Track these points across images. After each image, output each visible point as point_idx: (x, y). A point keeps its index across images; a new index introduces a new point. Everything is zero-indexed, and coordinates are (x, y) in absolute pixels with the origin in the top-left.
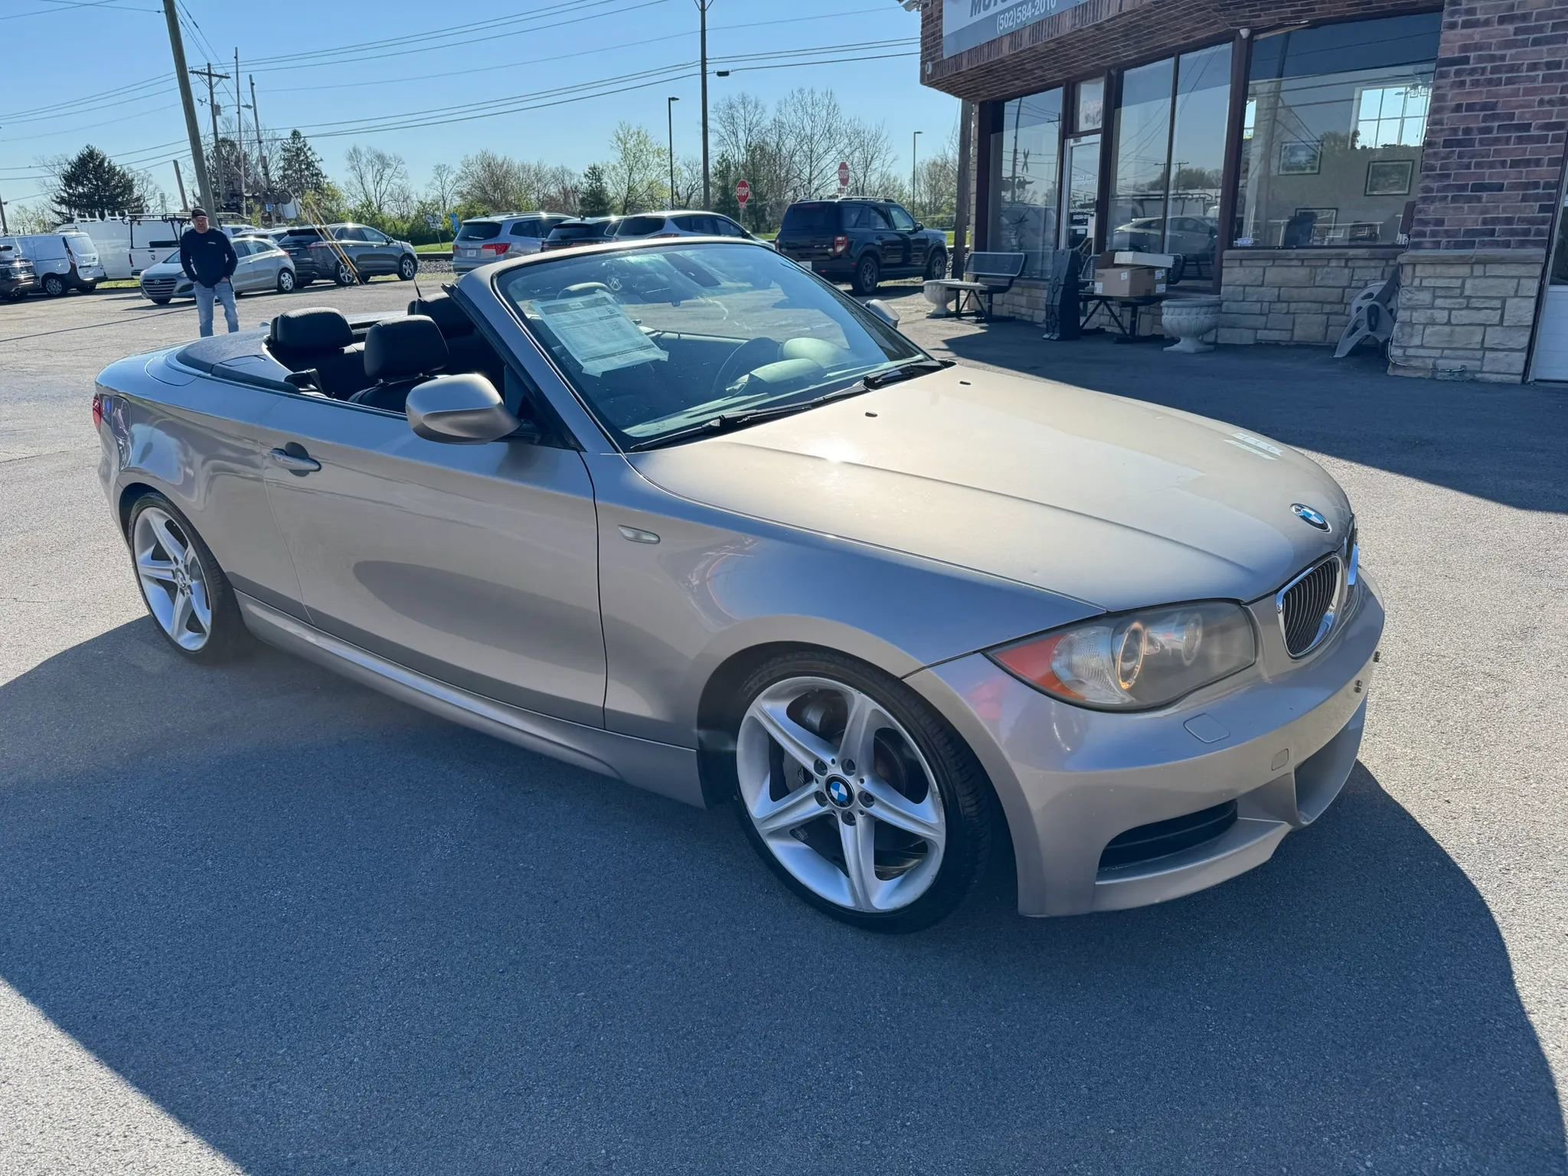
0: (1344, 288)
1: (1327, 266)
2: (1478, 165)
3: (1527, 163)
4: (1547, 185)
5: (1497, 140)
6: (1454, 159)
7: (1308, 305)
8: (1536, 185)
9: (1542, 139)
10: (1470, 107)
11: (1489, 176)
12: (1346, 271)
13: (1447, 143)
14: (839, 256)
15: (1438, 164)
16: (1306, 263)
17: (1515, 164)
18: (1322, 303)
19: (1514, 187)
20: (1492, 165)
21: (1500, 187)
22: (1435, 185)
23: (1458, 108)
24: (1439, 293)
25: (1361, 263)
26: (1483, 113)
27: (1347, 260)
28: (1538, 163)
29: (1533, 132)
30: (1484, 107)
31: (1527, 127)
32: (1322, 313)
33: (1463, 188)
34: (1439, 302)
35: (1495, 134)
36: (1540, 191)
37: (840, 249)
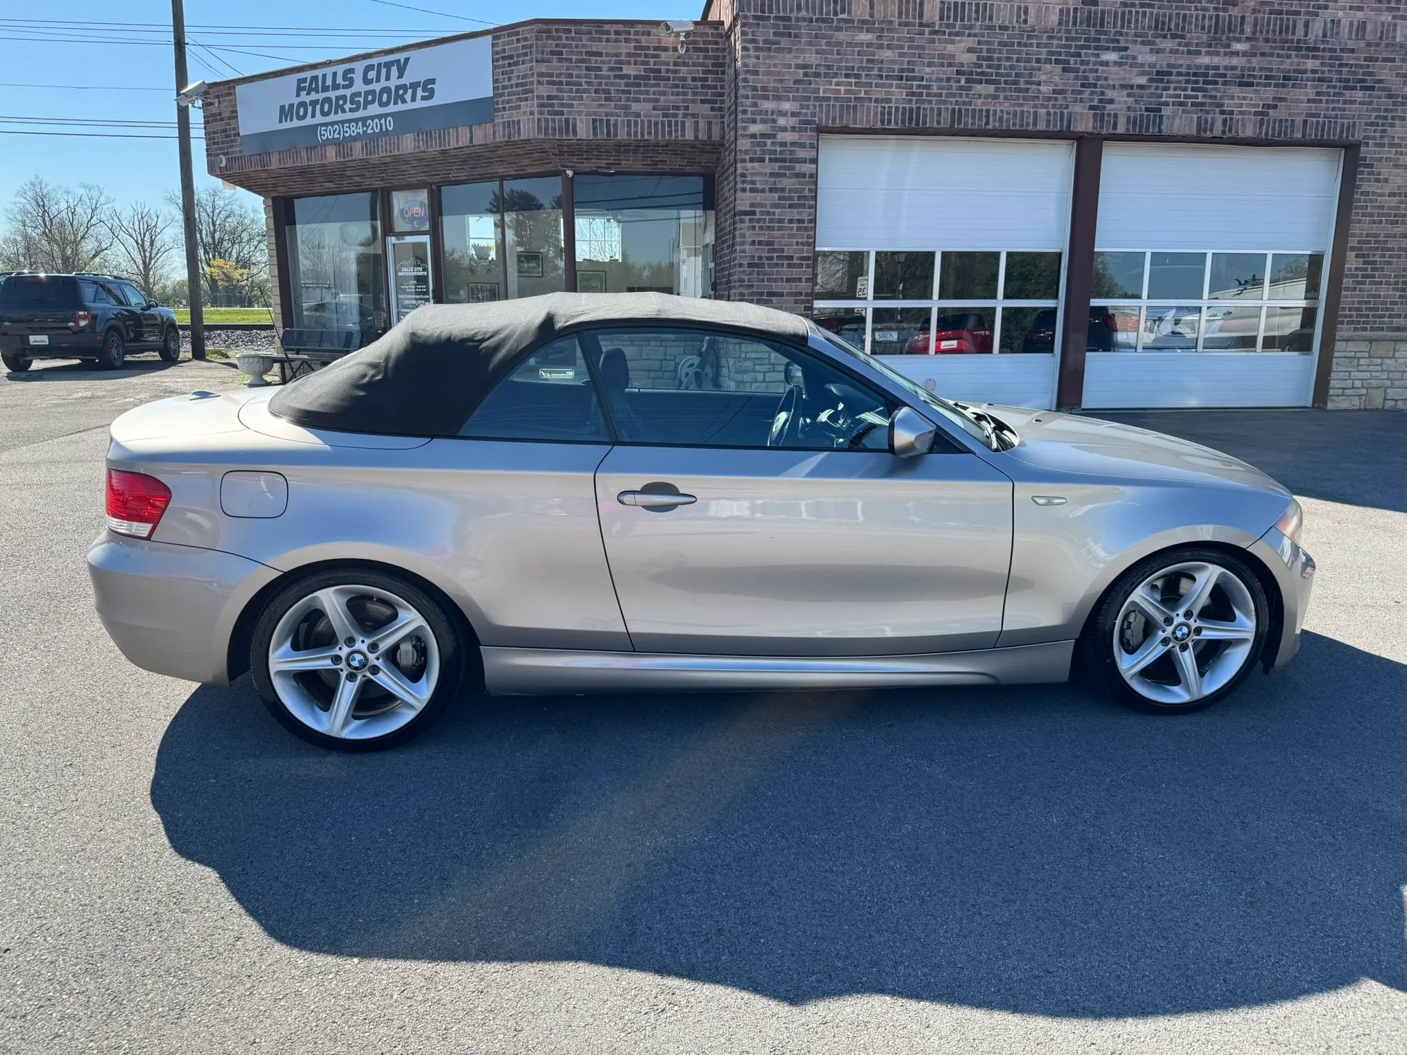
0: (661, 360)
1: (649, 345)
2: (769, 280)
3: (795, 280)
4: (807, 294)
5: (776, 265)
6: (755, 276)
7: (639, 373)
8: (801, 294)
9: (800, 266)
10: (760, 243)
11: (777, 287)
12: (662, 349)
13: (750, 265)
14: (83, 330)
15: (746, 278)
16: (634, 343)
17: (788, 280)
18: (649, 371)
19: (789, 294)
20: (776, 280)
21: (782, 294)
22: (746, 292)
23: (753, 243)
24: (757, 362)
25: (670, 343)
26: (767, 247)
27: (661, 341)
28: (800, 280)
29: (795, 261)
30: (768, 243)
31: (791, 258)
32: (649, 378)
33: (761, 294)
34: (757, 368)
35: (775, 261)
36: (803, 297)
37: (83, 323)
